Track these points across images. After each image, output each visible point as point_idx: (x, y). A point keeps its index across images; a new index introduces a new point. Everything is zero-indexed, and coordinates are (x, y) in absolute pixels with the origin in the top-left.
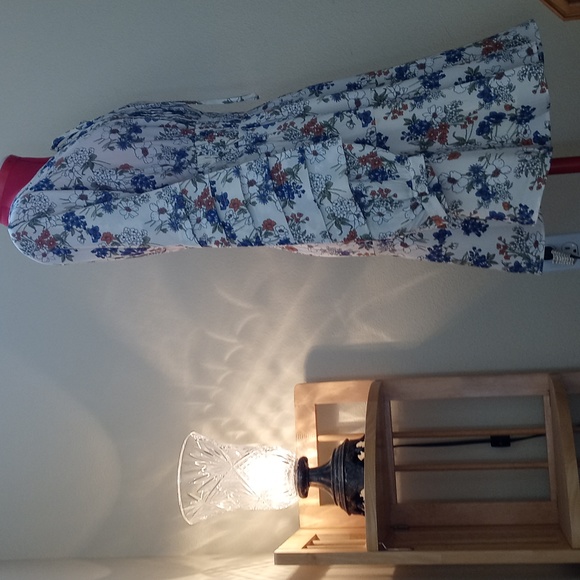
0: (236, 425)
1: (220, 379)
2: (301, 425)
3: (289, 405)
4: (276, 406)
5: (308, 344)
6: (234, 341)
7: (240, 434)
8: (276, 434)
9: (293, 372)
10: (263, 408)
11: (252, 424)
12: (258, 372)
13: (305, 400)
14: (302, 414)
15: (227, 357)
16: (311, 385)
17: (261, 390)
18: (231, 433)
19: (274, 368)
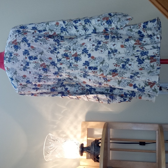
0: (63, 133)
1: (59, 119)
2: (83, 134)
3: (80, 128)
4: (76, 128)
5: (87, 110)
6: (65, 107)
7: (64, 135)
8: (75, 136)
9: (82, 118)
10: (72, 128)
11: (68, 133)
12: (71, 117)
13: (84, 127)
14: (83, 131)
15: (62, 112)
16: (87, 122)
17: (72, 123)
18: (61, 135)
19: (76, 116)
